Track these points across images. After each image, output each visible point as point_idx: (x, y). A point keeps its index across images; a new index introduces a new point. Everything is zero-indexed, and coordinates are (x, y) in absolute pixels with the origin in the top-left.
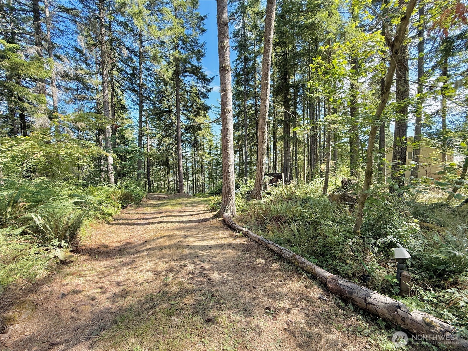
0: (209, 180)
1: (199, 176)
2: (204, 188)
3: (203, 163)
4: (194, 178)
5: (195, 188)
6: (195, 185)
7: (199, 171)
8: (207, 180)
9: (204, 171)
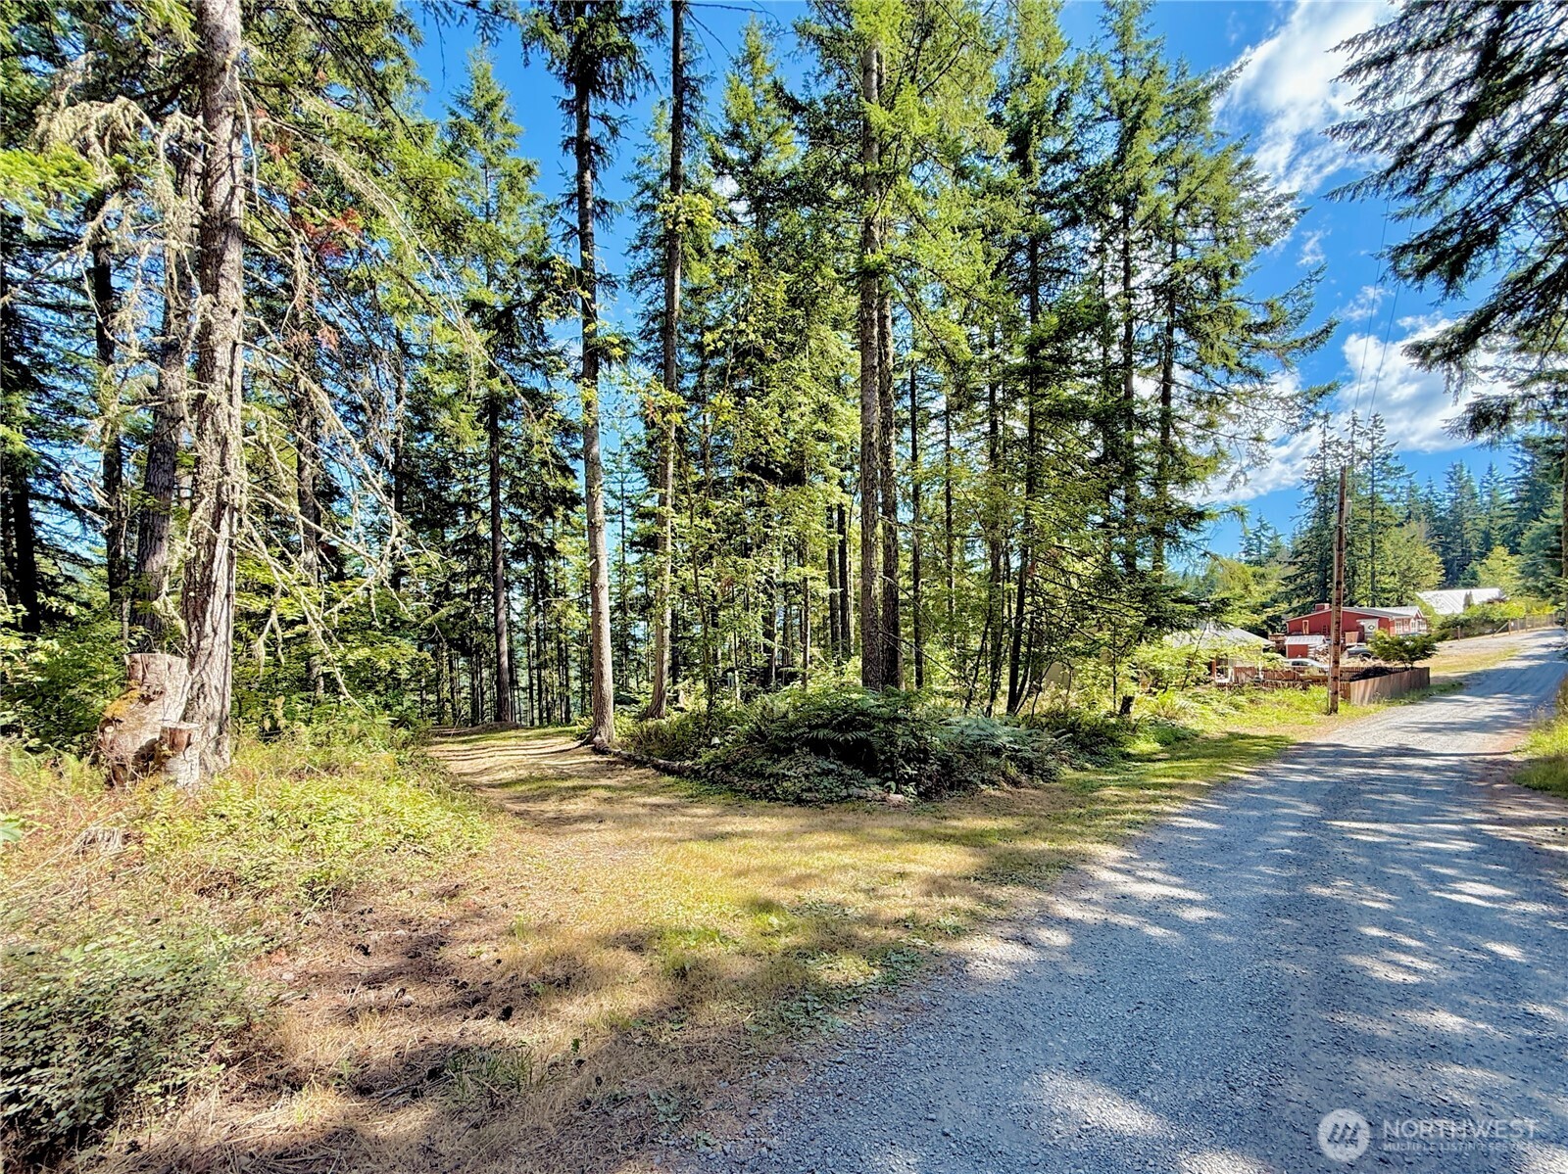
0: (583, 688)
1: (552, 676)
2: (568, 712)
3: (562, 636)
4: (535, 682)
5: (536, 712)
6: (540, 700)
7: (551, 659)
8: (576, 685)
9: (568, 657)
